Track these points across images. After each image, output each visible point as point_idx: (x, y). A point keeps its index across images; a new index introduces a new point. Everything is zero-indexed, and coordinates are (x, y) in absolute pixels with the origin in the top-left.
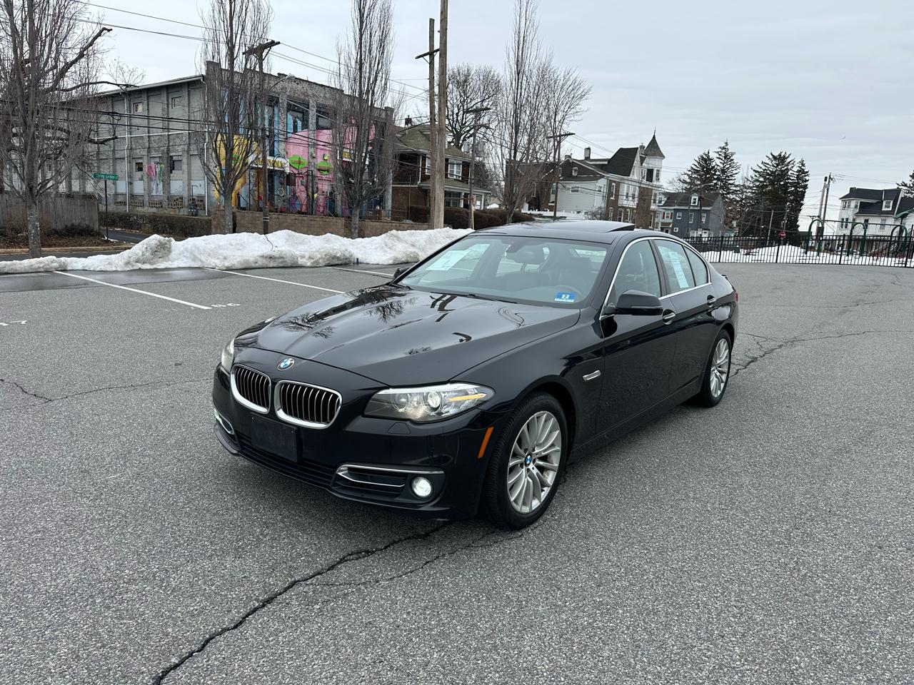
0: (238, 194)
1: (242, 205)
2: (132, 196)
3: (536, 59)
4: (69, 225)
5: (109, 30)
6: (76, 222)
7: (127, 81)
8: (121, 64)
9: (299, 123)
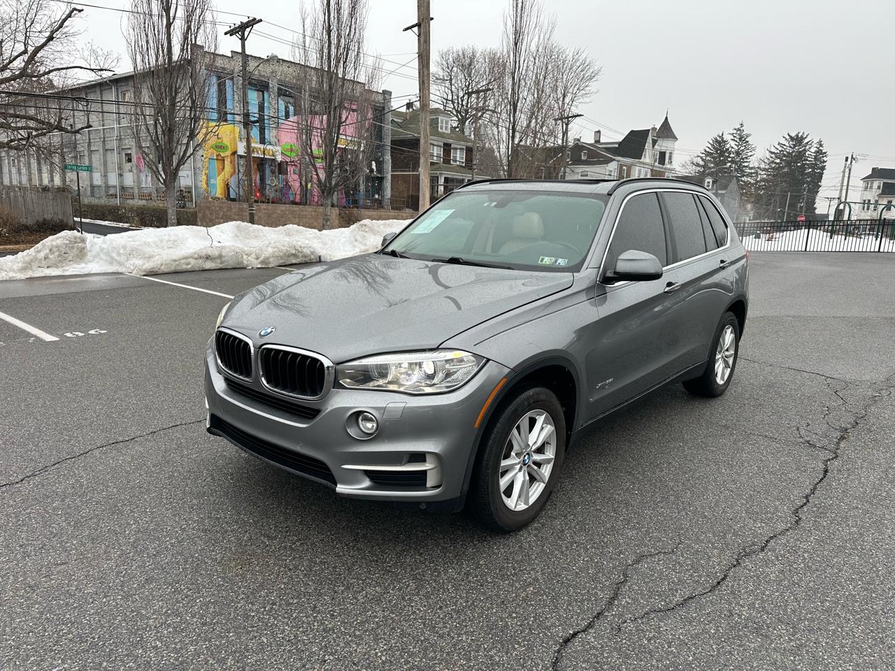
0: (228, 185)
1: (232, 195)
2: (123, 188)
3: (535, 27)
4: (41, 220)
5: (80, 11)
6: (48, 216)
7: (102, 65)
8: (94, 48)
9: (291, 109)
